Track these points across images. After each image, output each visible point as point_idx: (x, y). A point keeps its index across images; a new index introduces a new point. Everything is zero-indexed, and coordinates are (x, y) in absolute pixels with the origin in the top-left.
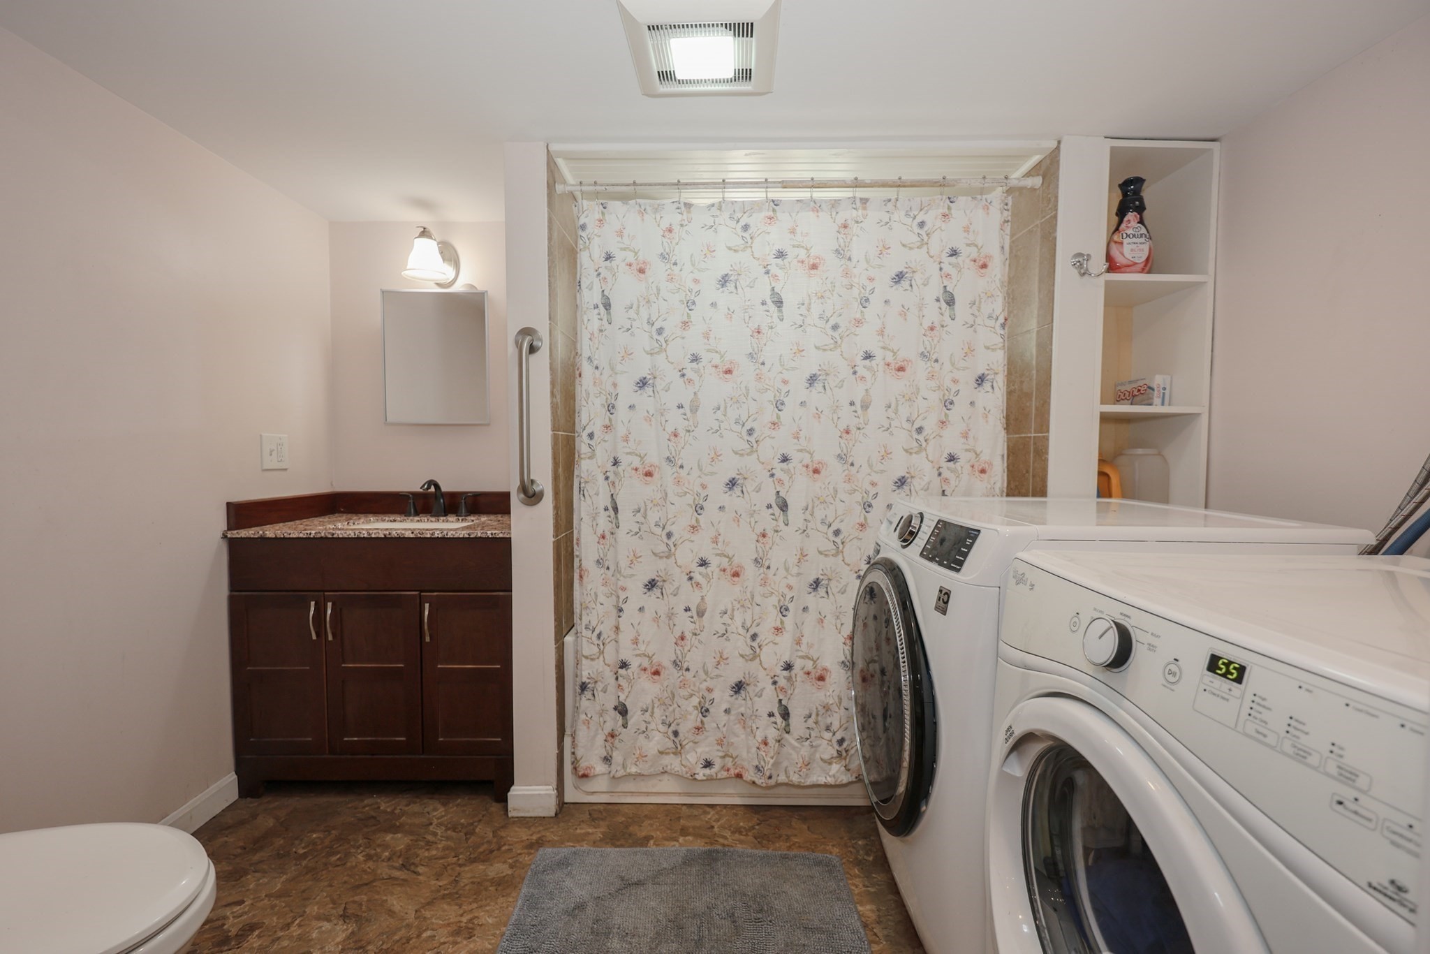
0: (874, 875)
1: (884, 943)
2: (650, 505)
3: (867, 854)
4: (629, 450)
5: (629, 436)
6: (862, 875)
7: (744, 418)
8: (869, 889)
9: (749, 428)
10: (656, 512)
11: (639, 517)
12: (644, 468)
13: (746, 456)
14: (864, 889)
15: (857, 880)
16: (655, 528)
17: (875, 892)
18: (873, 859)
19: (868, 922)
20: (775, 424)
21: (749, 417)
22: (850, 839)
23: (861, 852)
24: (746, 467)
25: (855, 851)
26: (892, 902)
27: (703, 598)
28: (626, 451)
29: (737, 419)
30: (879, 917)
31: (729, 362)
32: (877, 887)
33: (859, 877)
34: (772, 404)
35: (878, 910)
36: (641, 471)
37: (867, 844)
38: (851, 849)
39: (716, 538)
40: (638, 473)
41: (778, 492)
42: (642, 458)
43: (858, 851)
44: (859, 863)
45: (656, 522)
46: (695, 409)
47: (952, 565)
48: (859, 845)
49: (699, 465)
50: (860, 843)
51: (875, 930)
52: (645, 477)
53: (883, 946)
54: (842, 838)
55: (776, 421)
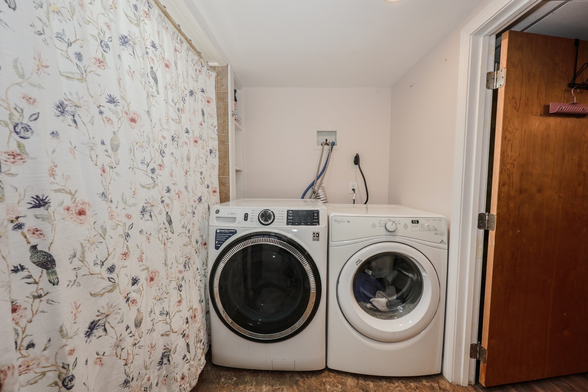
0: (246, 380)
1: (283, 387)
2: (87, 245)
3: (232, 379)
4: (57, 187)
5: (55, 169)
6: (245, 385)
7: (148, 160)
8: (253, 384)
9: (152, 168)
10: (93, 251)
11: (76, 262)
12: (77, 206)
13: (152, 189)
14: (253, 386)
15: (247, 388)
16: (94, 267)
17: (256, 382)
18: (236, 378)
19: (272, 390)
20: (161, 166)
21: (152, 159)
22: (219, 384)
23: (229, 381)
24: (152, 197)
25: (228, 384)
26: (262, 378)
27: (138, 310)
28: (53, 189)
29: (142, 160)
30: (270, 385)
31: (133, 113)
32: (253, 381)
33: (246, 386)
34: (158, 151)
35: (266, 384)
36: (74, 210)
37: (225, 378)
38: (226, 386)
39: (141, 256)
40: (71, 212)
41: (167, 213)
42: (73, 195)
43: (229, 383)
44: (236, 384)
45: (94, 261)
46: (115, 148)
47: (314, 224)
48: (224, 381)
49: (123, 199)
50: (223, 380)
51: (276, 388)
52: (78, 216)
53: (285, 387)
54: (216, 388)
55: (162, 164)
